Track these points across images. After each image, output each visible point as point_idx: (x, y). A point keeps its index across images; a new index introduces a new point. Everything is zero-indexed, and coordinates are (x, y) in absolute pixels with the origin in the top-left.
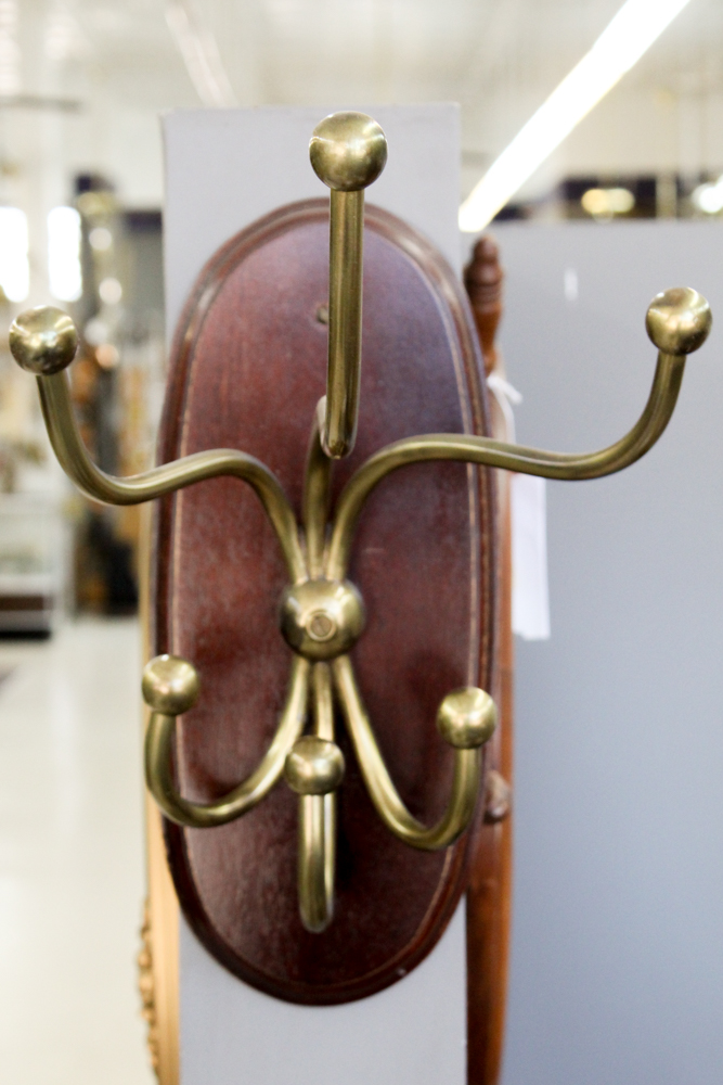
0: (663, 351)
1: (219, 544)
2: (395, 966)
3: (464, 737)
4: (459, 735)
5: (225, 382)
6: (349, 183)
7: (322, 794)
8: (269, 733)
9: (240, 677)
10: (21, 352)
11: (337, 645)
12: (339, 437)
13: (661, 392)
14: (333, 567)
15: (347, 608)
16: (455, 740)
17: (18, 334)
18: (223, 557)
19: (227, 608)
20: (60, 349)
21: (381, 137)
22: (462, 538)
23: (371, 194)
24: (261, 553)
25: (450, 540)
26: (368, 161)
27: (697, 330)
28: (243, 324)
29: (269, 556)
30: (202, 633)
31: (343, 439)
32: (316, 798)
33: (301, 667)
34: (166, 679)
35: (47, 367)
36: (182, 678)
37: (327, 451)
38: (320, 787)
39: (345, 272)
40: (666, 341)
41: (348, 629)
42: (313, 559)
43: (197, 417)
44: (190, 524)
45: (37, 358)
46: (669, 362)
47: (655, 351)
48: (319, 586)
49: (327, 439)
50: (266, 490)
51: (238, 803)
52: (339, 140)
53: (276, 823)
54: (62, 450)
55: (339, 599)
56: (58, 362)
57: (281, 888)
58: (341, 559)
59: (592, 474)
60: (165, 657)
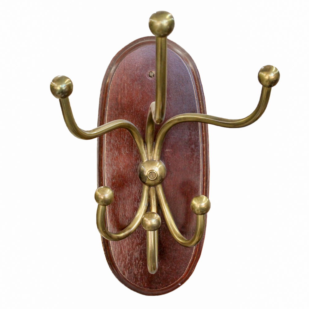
0: (264, 86)
1: (118, 149)
2: (177, 283)
3: (199, 211)
4: (198, 210)
5: (119, 97)
6: (162, 35)
7: (154, 230)
8: (136, 210)
9: (126, 192)
10: (54, 91)
11: (157, 181)
12: (159, 118)
13: (263, 99)
14: (156, 156)
15: (160, 169)
16: (197, 212)
17: (53, 85)
18: (120, 153)
19: (122, 169)
20: (67, 90)
21: (172, 19)
22: (197, 146)
23: (169, 37)
24: (132, 152)
25: (193, 146)
26: (168, 27)
27: (275, 79)
28: (125, 78)
29: (135, 153)
30: (113, 177)
31: (160, 118)
32: (152, 232)
33: (146, 188)
34: (103, 194)
35: (63, 96)
36: (108, 193)
37: (155, 121)
38: (153, 228)
39: (161, 64)
40: (265, 83)
41: (161, 176)
42: (149, 154)
43: (111, 108)
44: (109, 143)
45: (59, 93)
46: (266, 90)
47: (261, 86)
48: (151, 162)
49: (155, 117)
50: (133, 132)
51: (127, 232)
52: (158, 20)
53: (138, 238)
54: (68, 123)
55: (158, 166)
56: (66, 94)
57: (140, 259)
58: (158, 153)
59: (240, 126)
60: (102, 187)
